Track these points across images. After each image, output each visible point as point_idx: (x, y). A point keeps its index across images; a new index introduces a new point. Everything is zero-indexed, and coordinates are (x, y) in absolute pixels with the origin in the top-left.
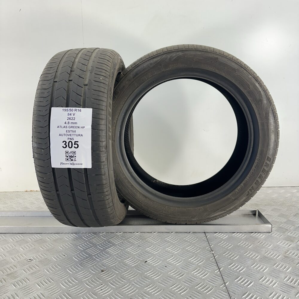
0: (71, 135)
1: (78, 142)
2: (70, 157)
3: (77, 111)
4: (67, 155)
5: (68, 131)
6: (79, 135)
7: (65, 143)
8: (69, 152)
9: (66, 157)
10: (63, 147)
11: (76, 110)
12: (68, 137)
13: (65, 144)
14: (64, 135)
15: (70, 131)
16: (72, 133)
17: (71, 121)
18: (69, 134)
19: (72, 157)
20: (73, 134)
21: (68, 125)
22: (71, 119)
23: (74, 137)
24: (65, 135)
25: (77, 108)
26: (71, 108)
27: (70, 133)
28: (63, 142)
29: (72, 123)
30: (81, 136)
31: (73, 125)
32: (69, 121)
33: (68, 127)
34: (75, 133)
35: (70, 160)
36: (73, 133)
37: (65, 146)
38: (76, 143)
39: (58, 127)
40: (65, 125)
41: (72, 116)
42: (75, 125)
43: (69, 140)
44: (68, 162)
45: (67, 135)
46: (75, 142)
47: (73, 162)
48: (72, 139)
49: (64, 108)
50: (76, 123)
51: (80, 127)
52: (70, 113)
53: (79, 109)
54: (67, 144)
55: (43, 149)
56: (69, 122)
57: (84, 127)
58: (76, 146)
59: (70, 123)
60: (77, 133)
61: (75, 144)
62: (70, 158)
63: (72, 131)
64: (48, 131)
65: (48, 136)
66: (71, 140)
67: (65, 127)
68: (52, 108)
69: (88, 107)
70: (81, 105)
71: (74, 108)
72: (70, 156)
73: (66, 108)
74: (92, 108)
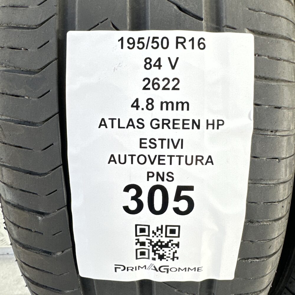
0: (160, 159)
1: (191, 188)
2: (154, 246)
3: (188, 44)
4: (142, 239)
5: (148, 144)
6: (199, 159)
7: (133, 192)
8: (153, 228)
9: (138, 246)
10: (126, 209)
11: (180, 42)
12: (148, 167)
13: (133, 198)
14: (129, 159)
15: (159, 143)
16: (165, 151)
17: (159, 96)
18: (153, 153)
19: (161, 247)
20: (171, 156)
21: (147, 116)
22: (162, 84)
23: (174, 168)
24: (135, 158)
25: (188, 34)
26: (160, 34)
27: (158, 151)
28: (127, 189)
29: (165, 105)
30: (204, 161)
31: (171, 115)
32: (151, 93)
33: (147, 123)
34: (178, 151)
35: (152, 255)
36: (172, 151)
37: (133, 206)
38: (183, 193)
39: (103, 123)
40: (135, 115)
41: (166, 71)
42: (180, 114)
43: (153, 182)
44: (142, 262)
45: (142, 160)
46: (180, 189)
47: (164, 262)
48: (166, 177)
49: (126, 34)
50: (184, 105)
51: (203, 124)
52: (154, 54)
53: (197, 35)
54: (144, 198)
55: (42, 214)
56: (150, 102)
57: (220, 123)
58: (183, 205)
59: (157, 104)
60: (188, 151)
61: (178, 198)
62: (154, 251)
63: (165, 143)
64: (58, 143)
65: (60, 161)
66: (160, 182)
67: (136, 124)
68: (70, 35)
69: (233, 29)
70: (201, 19)
71: (172, 35)
72: (156, 244)
73: (136, 35)
74: (252, 31)
